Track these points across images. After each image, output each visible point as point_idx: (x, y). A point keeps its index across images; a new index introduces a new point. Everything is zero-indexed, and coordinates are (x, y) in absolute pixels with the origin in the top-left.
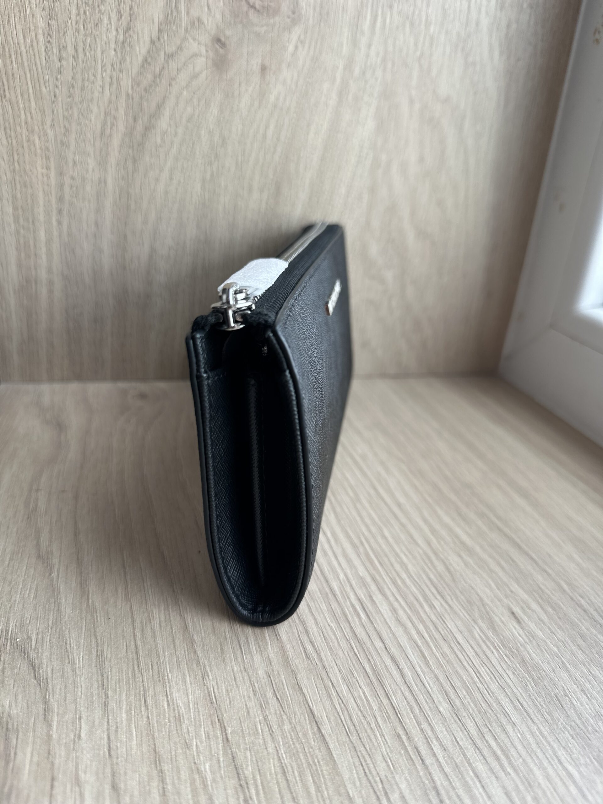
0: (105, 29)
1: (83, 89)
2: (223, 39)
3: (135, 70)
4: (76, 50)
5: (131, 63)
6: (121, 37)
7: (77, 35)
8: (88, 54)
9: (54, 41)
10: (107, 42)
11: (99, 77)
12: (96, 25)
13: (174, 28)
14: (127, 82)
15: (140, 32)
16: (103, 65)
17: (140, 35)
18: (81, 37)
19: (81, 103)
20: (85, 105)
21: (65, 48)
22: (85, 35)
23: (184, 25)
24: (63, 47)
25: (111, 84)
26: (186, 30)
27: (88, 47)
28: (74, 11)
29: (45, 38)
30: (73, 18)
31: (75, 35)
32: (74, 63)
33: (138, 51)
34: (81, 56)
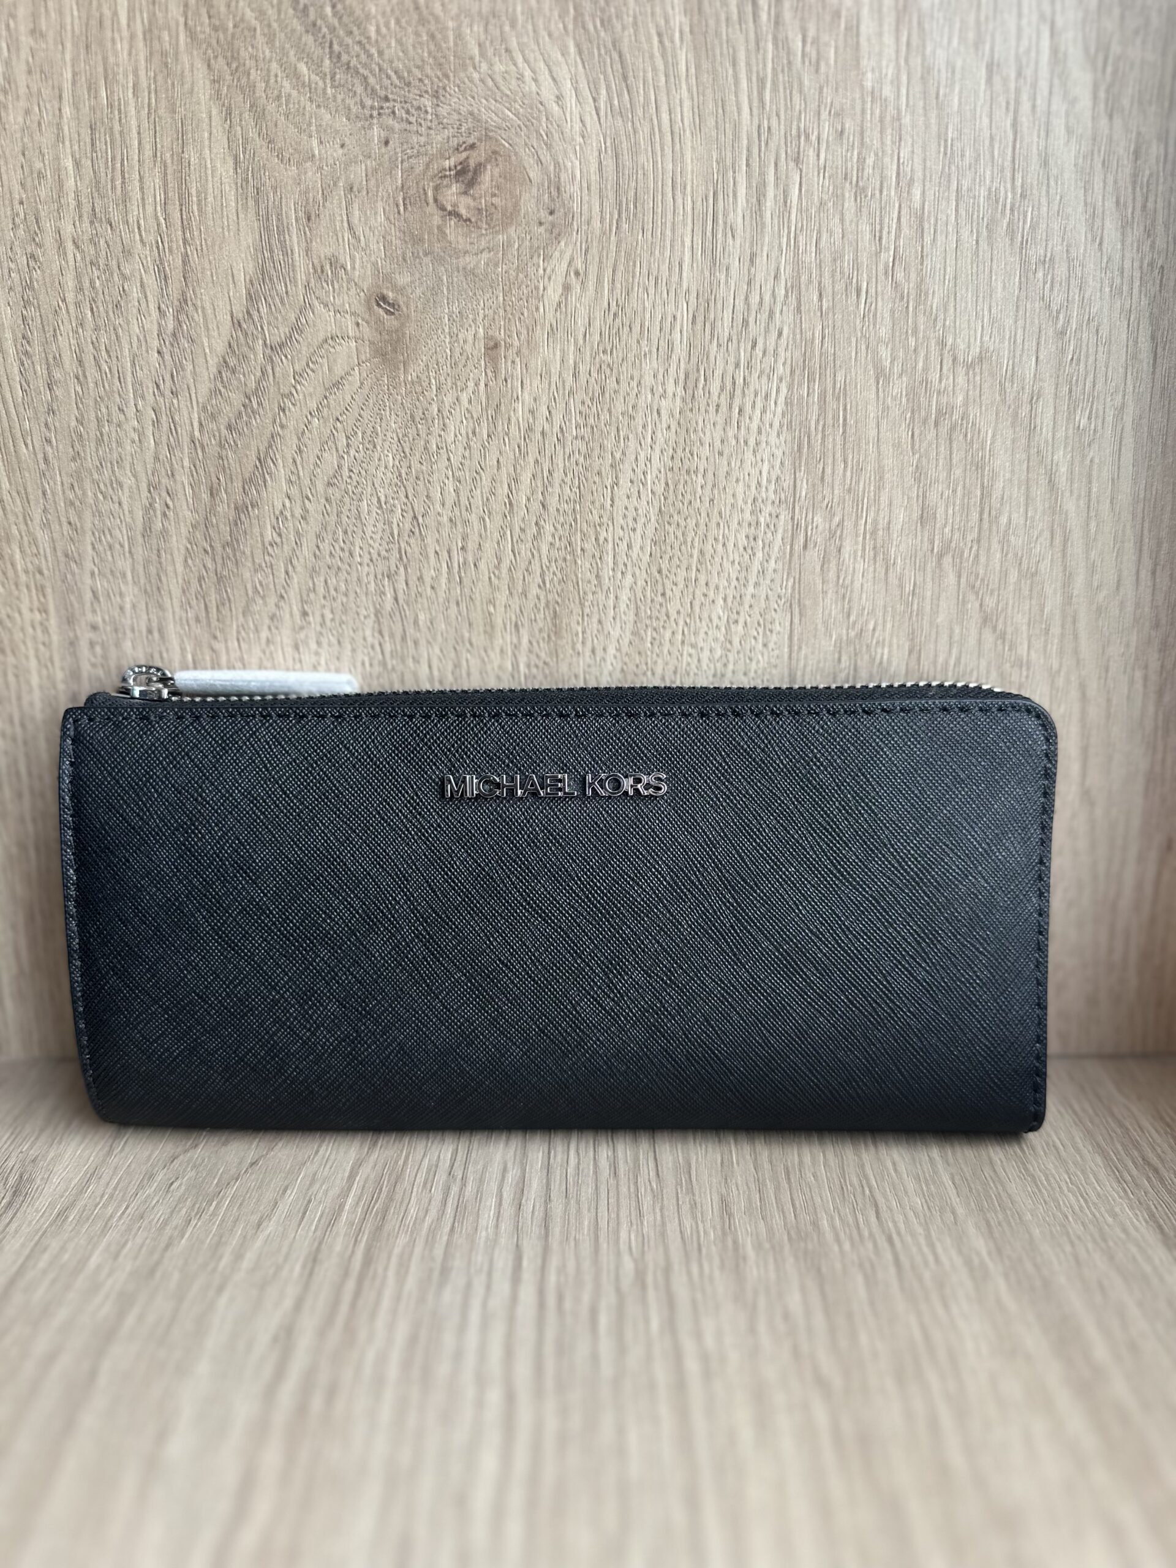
0: (135, 311)
1: (100, 441)
2: (391, 295)
3: (204, 389)
4: (80, 362)
5: (194, 373)
6: (171, 324)
7: (80, 331)
8: (105, 367)
9: (36, 349)
10: (142, 338)
11: (131, 411)
12: (117, 306)
13: (281, 288)
14: (189, 416)
15: (208, 306)
16: (138, 384)
17: (209, 311)
18: (89, 333)
19: (100, 468)
20: (107, 473)
21: (58, 360)
22: (97, 329)
23: (301, 277)
24: (55, 358)
25: (157, 423)
26: (307, 286)
27: (104, 353)
28: (70, 283)
29: (19, 347)
30: (70, 297)
31: (77, 332)
32: (79, 389)
33: (206, 344)
34: (92, 372)
